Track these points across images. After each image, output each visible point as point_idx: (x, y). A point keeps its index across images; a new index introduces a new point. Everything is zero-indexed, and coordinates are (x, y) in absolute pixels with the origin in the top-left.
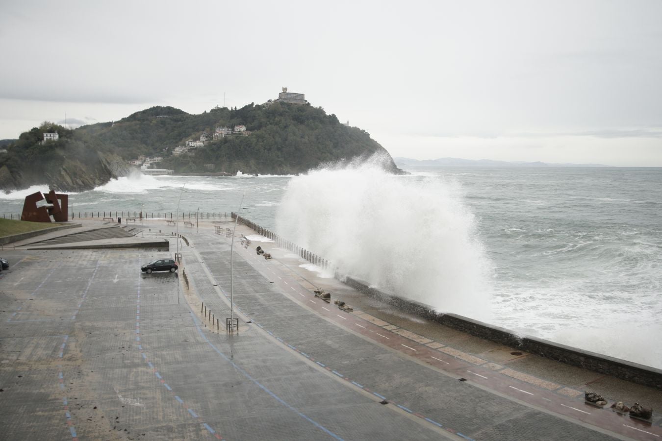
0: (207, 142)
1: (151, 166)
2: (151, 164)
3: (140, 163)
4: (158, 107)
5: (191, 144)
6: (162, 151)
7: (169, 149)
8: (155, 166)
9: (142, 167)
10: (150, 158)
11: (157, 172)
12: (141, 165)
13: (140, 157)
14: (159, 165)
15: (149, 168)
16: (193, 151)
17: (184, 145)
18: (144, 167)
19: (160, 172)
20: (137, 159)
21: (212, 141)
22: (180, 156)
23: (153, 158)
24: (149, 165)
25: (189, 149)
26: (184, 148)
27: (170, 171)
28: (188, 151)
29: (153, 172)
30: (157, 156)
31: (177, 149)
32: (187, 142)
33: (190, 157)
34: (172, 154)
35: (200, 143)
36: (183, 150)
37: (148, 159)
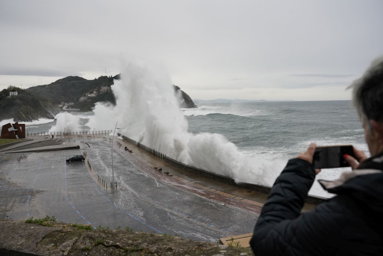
0: (97, 94)
1: (68, 107)
2: (68, 106)
3: (62, 106)
4: (70, 77)
5: (89, 95)
6: (74, 99)
7: (77, 98)
8: (70, 107)
9: (63, 108)
10: (67, 103)
11: (71, 110)
12: (63, 107)
13: (62, 103)
14: (72, 107)
15: (67, 108)
16: (90, 99)
17: (85, 96)
18: (64, 108)
19: (73, 110)
20: (60, 104)
21: (100, 94)
22: (83, 101)
23: (69, 103)
24: (67, 107)
25: (88, 98)
26: (85, 98)
27: (78, 110)
28: (88, 99)
29: (69, 110)
30: (71, 102)
31: (81, 98)
32: (87, 94)
33: (89, 102)
34: (79, 101)
35: (93, 95)
36: (85, 99)
37: (66, 104)
